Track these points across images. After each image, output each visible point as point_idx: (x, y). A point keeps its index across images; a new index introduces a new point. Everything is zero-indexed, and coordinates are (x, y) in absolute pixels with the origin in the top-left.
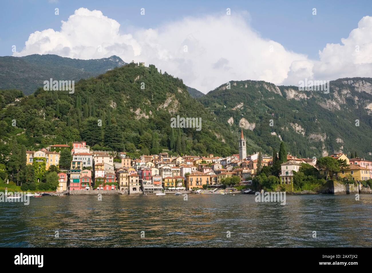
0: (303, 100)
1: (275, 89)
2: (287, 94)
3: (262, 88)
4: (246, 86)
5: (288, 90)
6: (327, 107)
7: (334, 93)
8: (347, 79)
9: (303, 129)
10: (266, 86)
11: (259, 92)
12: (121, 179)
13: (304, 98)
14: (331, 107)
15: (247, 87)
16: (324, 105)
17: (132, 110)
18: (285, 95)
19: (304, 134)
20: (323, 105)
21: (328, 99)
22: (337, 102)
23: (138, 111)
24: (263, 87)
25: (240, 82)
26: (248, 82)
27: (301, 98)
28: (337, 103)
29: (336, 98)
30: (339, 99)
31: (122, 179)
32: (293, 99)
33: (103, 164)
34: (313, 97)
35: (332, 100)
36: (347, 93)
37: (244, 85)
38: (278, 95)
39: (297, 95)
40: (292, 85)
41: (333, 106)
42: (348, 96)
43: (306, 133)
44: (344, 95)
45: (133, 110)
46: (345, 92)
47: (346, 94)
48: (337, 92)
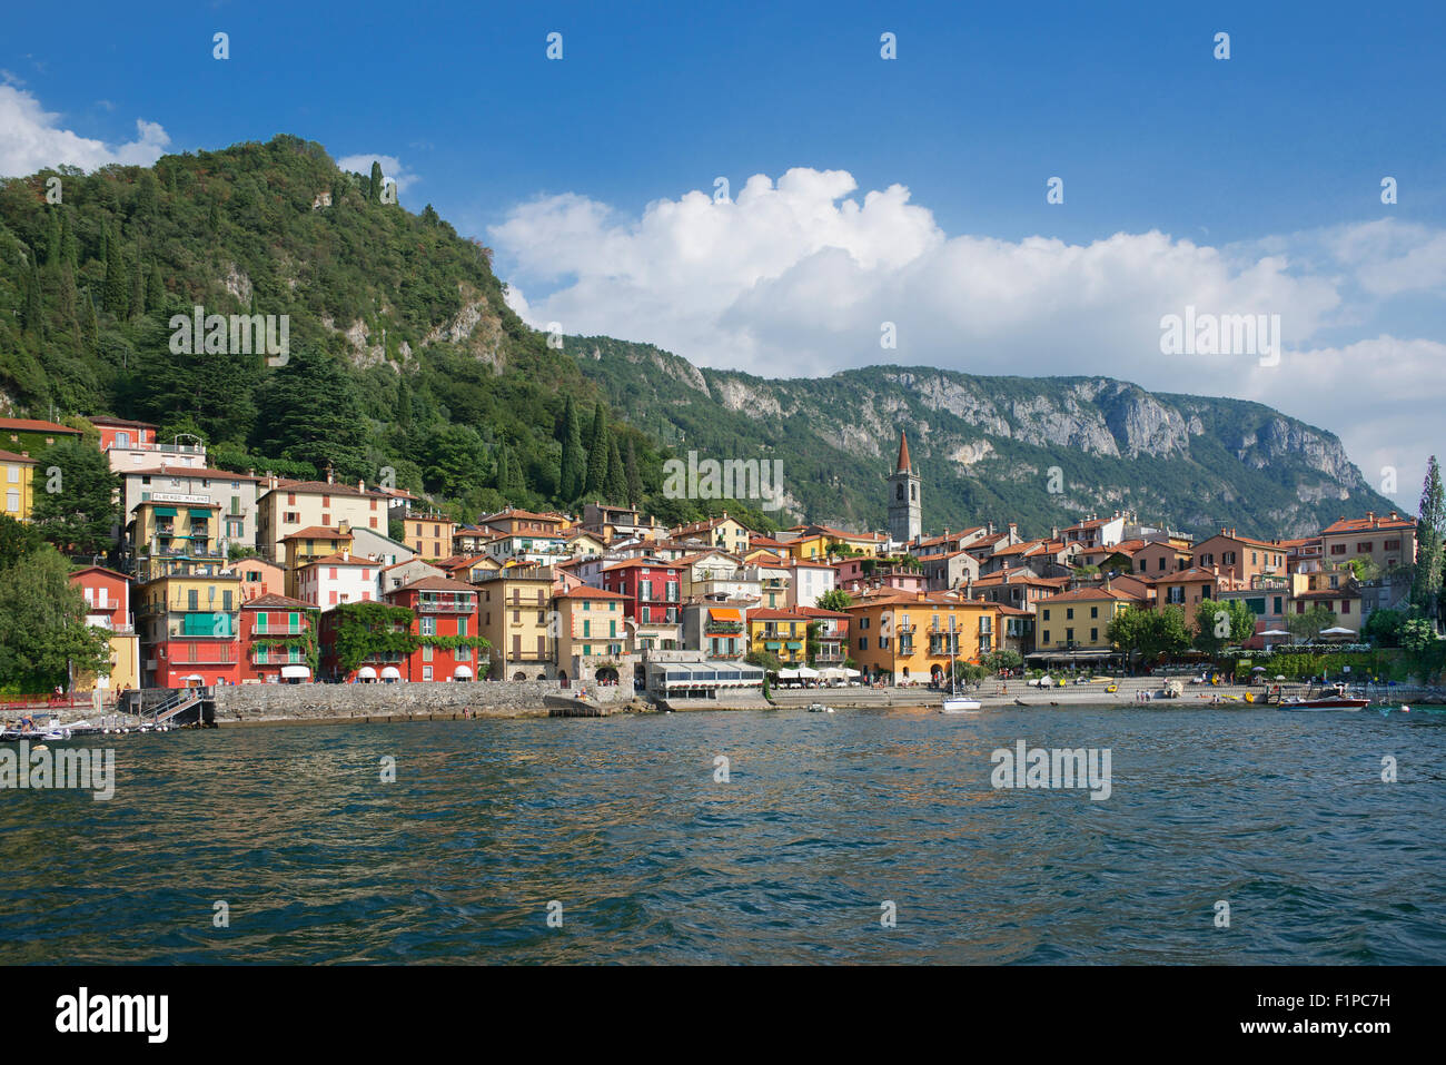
0: (770, 421)
1: (690, 376)
2: (725, 396)
3: (649, 367)
4: (598, 355)
5: (724, 383)
6: (843, 447)
7: (863, 407)
8: (897, 370)
9: (798, 505)
10: (661, 362)
11: (643, 376)
12: (509, 616)
13: (775, 413)
14: (856, 448)
15: (599, 357)
16: (833, 438)
17: (328, 323)
18: (718, 398)
19: (800, 520)
20: (831, 439)
21: (847, 421)
22: (872, 432)
23: (357, 333)
24: (652, 364)
25: (575, 338)
26: (601, 341)
27: (764, 411)
28: (871, 437)
29: (869, 422)
30: (878, 427)
31: (517, 619)
32: (741, 413)
33: (343, 532)
34: (800, 413)
35: (858, 427)
36: (899, 410)
37: (591, 352)
38: (700, 393)
39: (752, 403)
40: (739, 370)
41: (859, 444)
42: (899, 419)
43: (808, 516)
44: (889, 414)
45: (337, 325)
46: (891, 406)
47: (896, 414)
48: (871, 403)
